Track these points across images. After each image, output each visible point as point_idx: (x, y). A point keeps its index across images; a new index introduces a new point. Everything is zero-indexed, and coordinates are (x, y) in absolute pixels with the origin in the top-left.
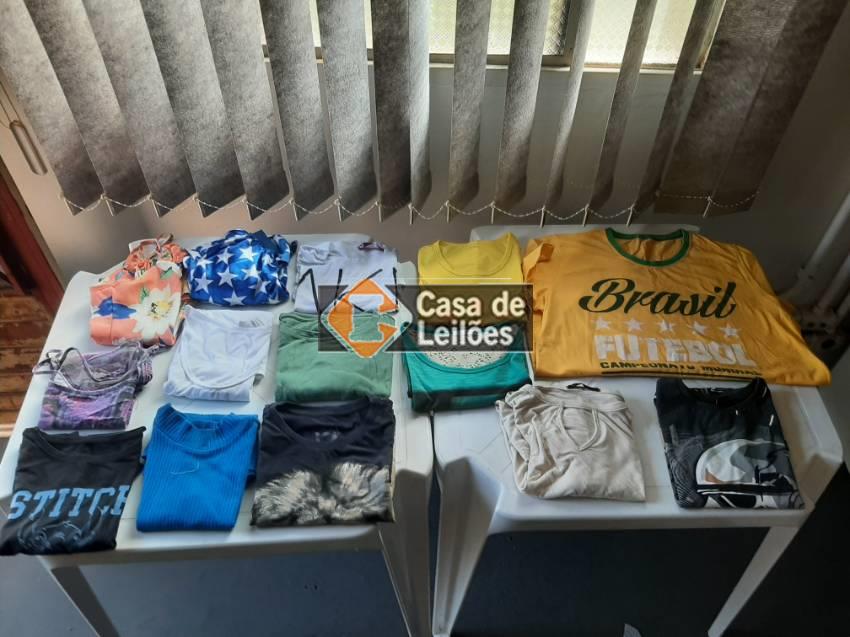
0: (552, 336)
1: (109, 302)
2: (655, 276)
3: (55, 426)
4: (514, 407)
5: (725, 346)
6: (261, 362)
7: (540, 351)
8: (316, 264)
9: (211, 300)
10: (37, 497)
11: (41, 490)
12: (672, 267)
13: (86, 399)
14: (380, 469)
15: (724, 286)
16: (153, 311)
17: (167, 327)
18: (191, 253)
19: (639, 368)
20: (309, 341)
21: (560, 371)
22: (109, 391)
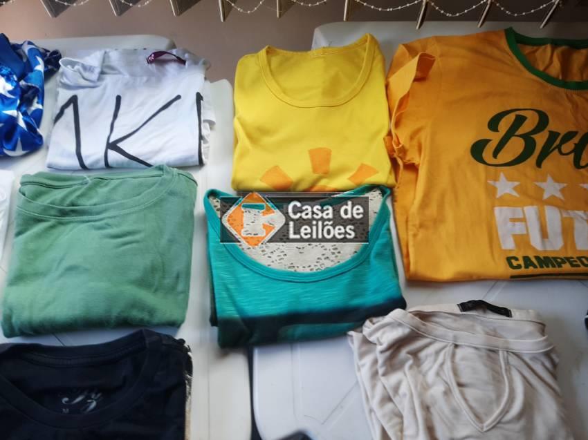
0: (432, 210)
2: (576, 106)
4: (379, 346)
7: (415, 235)
8: (83, 88)
19: (566, 267)
20: (61, 224)
21: (447, 271)
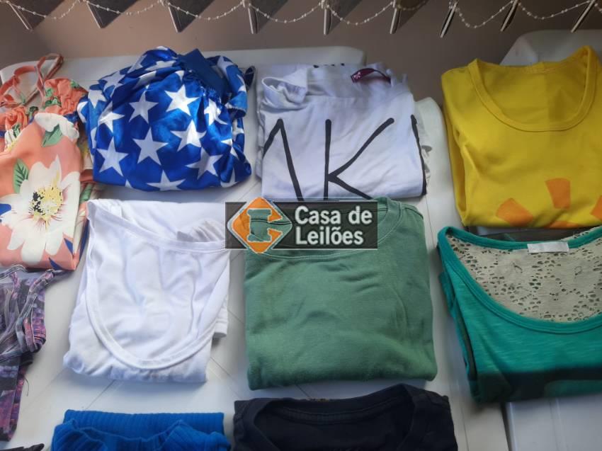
8: (287, 110)
9: (128, 184)
16: (37, 208)
17: (61, 240)
20: (292, 263)
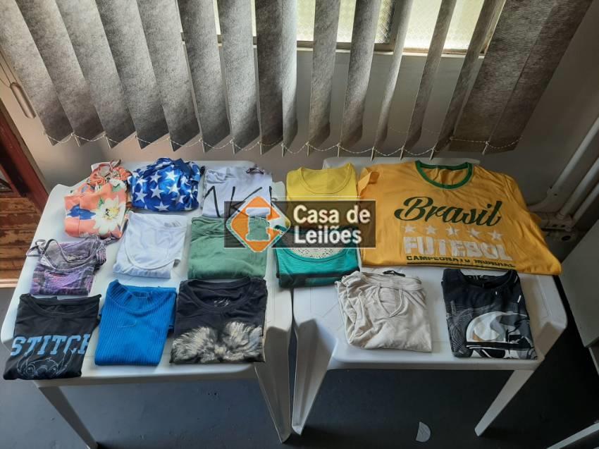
1: (77, 208)
2: (447, 196)
3: (41, 293)
4: (348, 286)
5: (492, 246)
6: (179, 251)
8: (218, 183)
9: (146, 207)
10: (29, 341)
11: (33, 336)
12: (459, 189)
13: (62, 274)
14: (256, 327)
15: (494, 204)
17: (116, 225)
18: (134, 174)
19: (433, 260)
20: (211, 237)
21: (379, 261)
22: (77, 269)
